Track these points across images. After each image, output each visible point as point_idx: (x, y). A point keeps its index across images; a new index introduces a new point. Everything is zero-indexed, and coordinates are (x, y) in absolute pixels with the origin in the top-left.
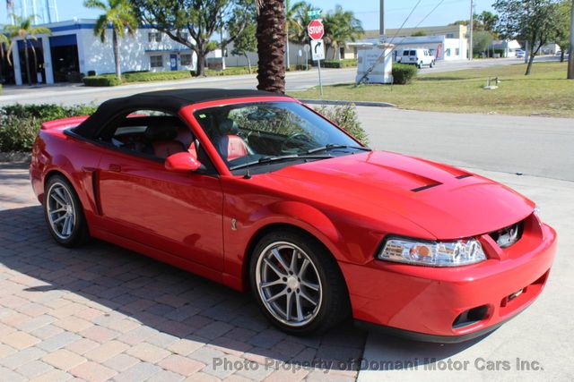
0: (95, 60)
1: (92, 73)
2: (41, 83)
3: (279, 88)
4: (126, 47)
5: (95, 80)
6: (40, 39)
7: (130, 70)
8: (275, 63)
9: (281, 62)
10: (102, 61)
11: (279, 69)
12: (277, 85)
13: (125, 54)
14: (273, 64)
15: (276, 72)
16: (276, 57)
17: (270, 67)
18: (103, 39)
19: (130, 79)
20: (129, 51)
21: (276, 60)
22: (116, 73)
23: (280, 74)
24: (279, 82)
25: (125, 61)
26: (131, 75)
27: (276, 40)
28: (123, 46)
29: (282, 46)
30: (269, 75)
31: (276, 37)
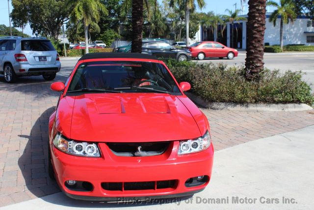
0: (271, 37)
1: (267, 44)
2: (239, 48)
3: (257, 57)
4: (292, 30)
5: (269, 48)
6: (241, 24)
7: (293, 43)
8: (255, 41)
9: (259, 41)
10: (275, 38)
11: (257, 45)
12: (255, 55)
13: (290, 34)
14: (254, 42)
15: (255, 47)
16: (256, 38)
17: (252, 44)
18: (275, 24)
19: (289, 49)
20: (294, 32)
21: (256, 40)
22: (280, 45)
23: (258, 49)
24: (257, 53)
25: (290, 38)
26: (291, 47)
27: (256, 27)
28: (290, 29)
29: (260, 31)
30: (251, 49)
31: (256, 25)
